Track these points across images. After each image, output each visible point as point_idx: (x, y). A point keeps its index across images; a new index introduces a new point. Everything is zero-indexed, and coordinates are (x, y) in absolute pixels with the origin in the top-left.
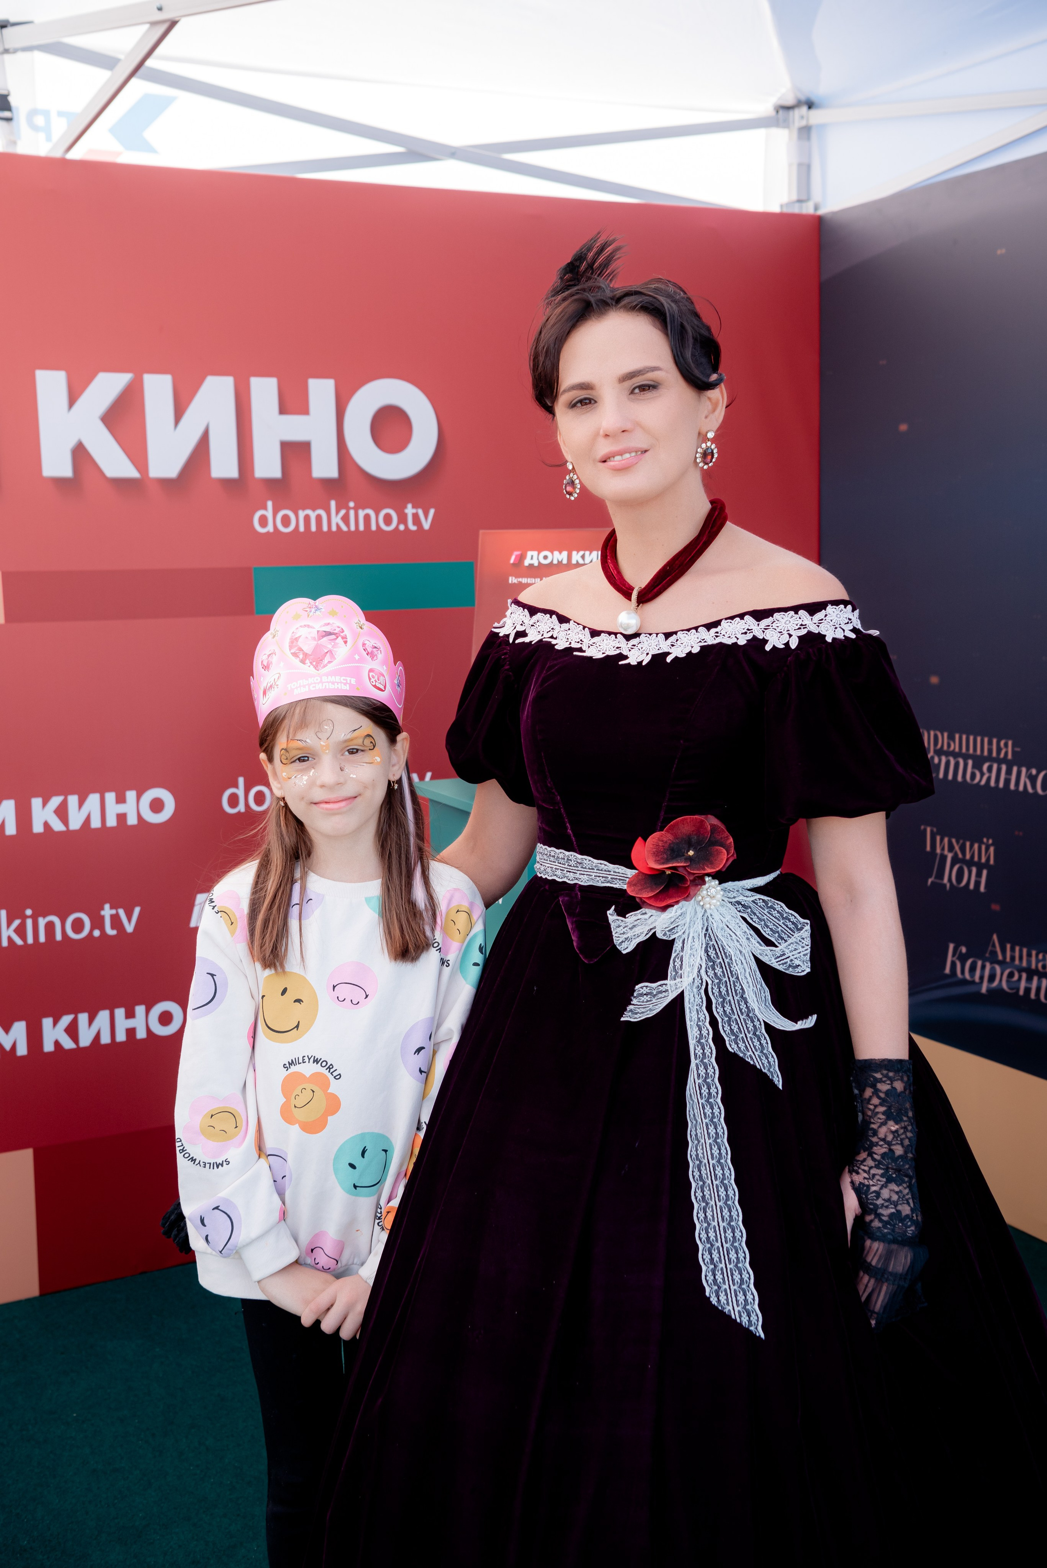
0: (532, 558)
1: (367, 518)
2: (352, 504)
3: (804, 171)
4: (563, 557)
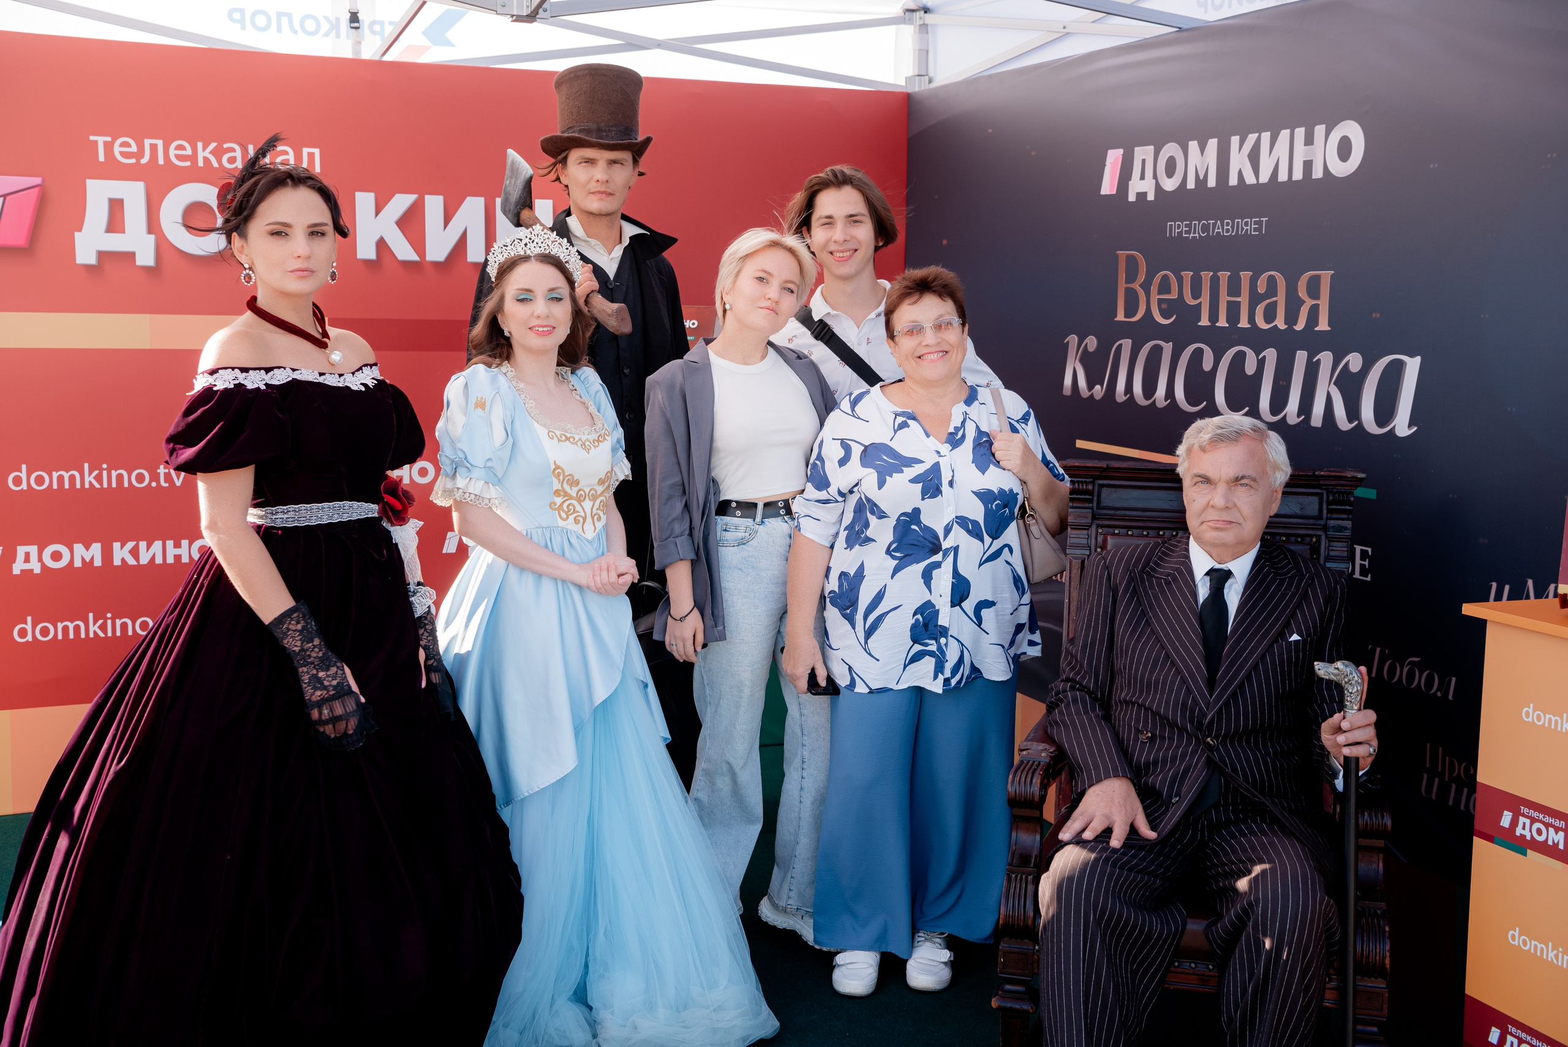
3: (923, 54)
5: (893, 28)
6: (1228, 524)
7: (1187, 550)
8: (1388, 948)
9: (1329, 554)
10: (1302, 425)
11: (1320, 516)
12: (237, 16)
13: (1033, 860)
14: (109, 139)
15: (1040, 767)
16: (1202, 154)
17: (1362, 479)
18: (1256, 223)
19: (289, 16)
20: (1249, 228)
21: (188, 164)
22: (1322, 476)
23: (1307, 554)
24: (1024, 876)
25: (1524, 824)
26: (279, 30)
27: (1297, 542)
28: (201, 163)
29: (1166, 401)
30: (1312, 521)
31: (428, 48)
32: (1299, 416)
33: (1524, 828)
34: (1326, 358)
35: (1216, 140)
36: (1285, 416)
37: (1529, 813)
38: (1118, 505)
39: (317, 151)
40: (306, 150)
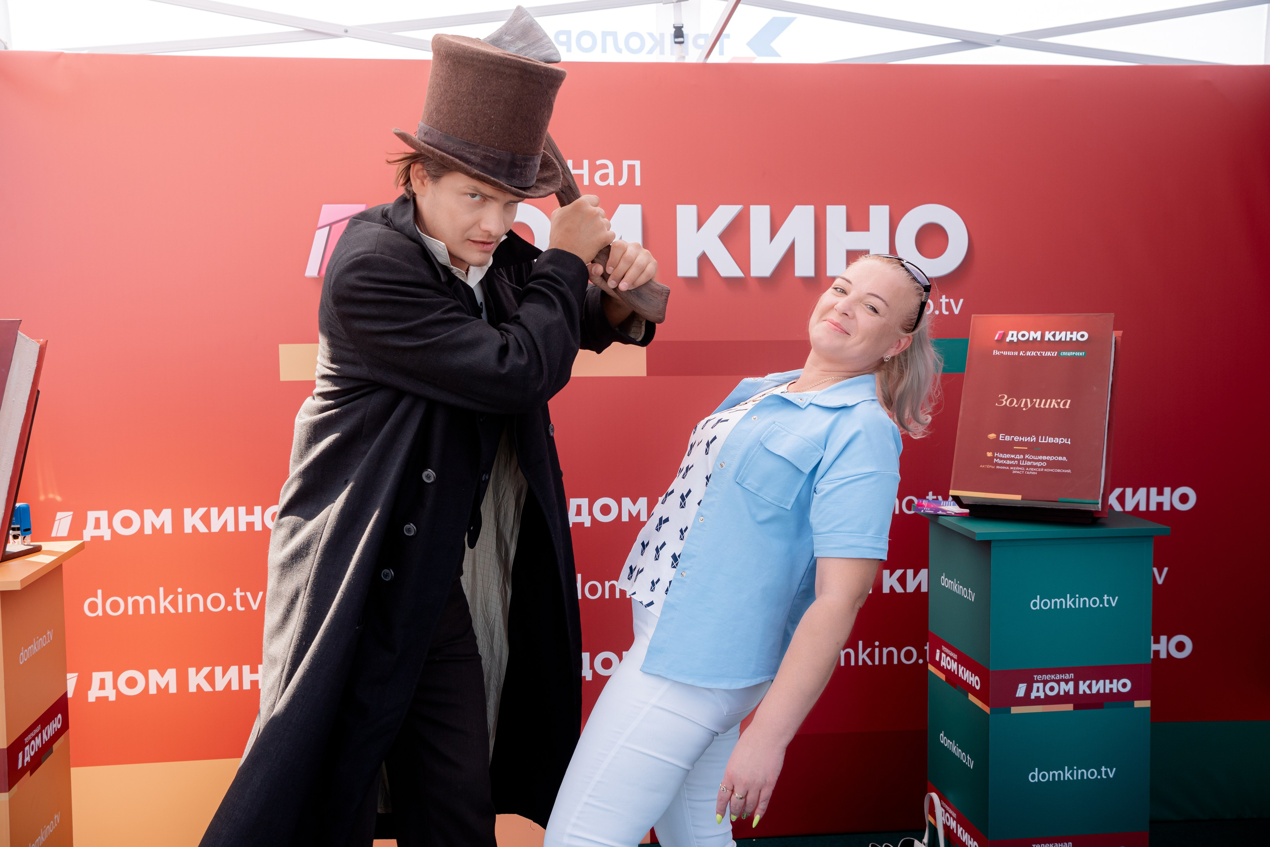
0: (1012, 336)
4: (1038, 335)
39: (637, 164)
40: (626, 163)
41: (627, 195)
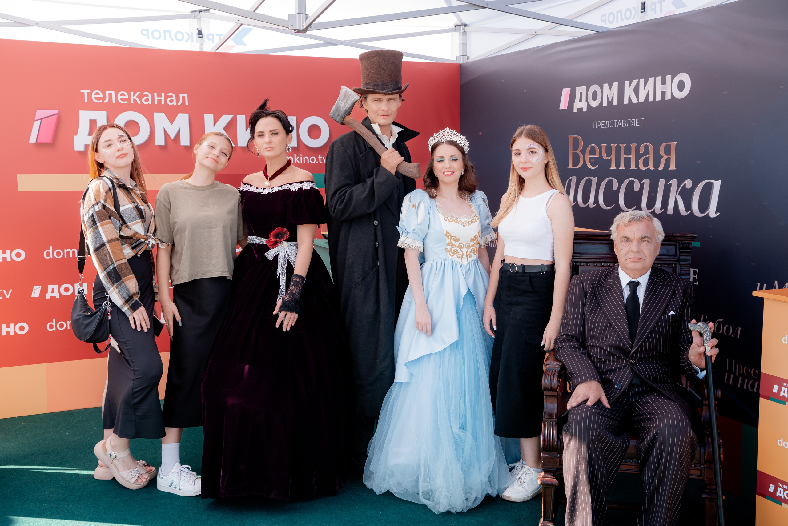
1: (306, 159)
2: (301, 155)
3: (464, 46)
5: (450, 33)
6: (639, 259)
7: (618, 273)
8: (722, 450)
9: (680, 272)
10: (663, 214)
11: (676, 255)
12: (145, 32)
13: (555, 415)
14: (89, 91)
15: (556, 372)
16: (610, 90)
17: (695, 237)
18: (638, 121)
19: (170, 32)
20: (635, 123)
21: (126, 102)
22: (677, 236)
23: (671, 272)
24: (551, 423)
25: (784, 390)
26: (165, 39)
27: (666, 267)
28: (132, 102)
29: (594, 205)
30: (672, 257)
31: (234, 46)
32: (661, 209)
33: (784, 392)
34: (674, 183)
35: (617, 83)
36: (655, 209)
37: (786, 385)
38: (582, 252)
39: (186, 95)
40: (181, 95)
41: (182, 109)
